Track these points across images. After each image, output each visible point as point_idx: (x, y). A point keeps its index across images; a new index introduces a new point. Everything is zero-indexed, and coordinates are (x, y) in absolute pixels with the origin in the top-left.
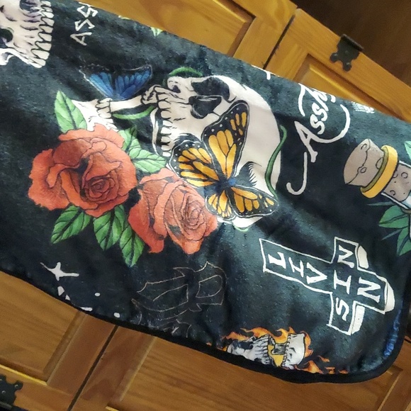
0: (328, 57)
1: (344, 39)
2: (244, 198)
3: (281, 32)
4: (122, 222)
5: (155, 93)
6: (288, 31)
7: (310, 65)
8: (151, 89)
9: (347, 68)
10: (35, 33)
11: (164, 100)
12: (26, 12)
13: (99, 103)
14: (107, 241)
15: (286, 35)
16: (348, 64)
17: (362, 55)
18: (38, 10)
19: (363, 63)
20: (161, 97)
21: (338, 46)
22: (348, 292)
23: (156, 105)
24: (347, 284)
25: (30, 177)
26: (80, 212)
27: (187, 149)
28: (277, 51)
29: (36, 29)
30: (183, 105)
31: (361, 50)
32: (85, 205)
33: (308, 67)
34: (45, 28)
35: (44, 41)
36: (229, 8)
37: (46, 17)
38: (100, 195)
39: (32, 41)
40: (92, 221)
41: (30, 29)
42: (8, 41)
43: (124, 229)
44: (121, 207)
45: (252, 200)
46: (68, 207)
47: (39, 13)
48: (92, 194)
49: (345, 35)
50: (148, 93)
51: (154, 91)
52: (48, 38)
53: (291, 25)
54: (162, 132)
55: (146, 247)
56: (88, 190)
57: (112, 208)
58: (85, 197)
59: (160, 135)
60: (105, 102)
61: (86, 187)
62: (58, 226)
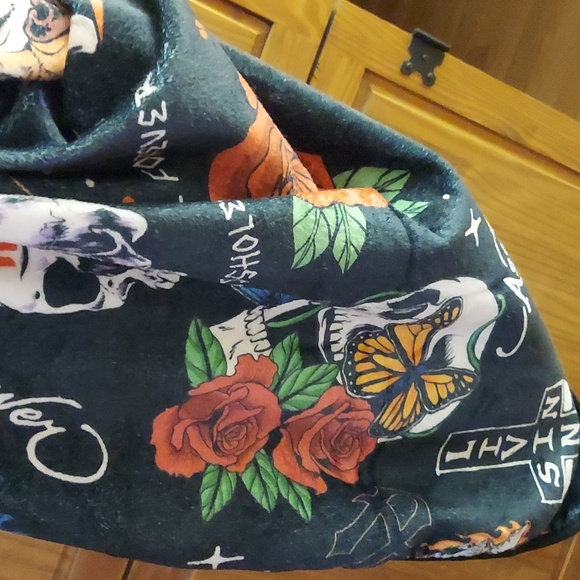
0: (398, 69)
1: (418, 37)
2: (436, 384)
3: (319, 42)
4: (269, 471)
6: (328, 37)
7: (373, 86)
9: (429, 82)
13: (249, 314)
14: (267, 497)
15: (326, 44)
16: (430, 74)
17: (449, 58)
19: (452, 68)
21: (411, 49)
22: (551, 448)
24: (549, 439)
25: (152, 442)
26: (221, 472)
27: (362, 341)
28: (316, 73)
31: (446, 50)
32: (224, 462)
33: (369, 89)
36: (228, 14)
38: (235, 443)
40: (239, 479)
43: (277, 478)
44: (263, 451)
45: (446, 384)
46: (206, 469)
48: (226, 446)
49: (418, 30)
53: (332, 27)
54: (331, 329)
55: (311, 491)
56: (222, 442)
57: (252, 457)
58: (220, 451)
59: (328, 333)
60: (257, 311)
61: (219, 439)
62: (205, 496)
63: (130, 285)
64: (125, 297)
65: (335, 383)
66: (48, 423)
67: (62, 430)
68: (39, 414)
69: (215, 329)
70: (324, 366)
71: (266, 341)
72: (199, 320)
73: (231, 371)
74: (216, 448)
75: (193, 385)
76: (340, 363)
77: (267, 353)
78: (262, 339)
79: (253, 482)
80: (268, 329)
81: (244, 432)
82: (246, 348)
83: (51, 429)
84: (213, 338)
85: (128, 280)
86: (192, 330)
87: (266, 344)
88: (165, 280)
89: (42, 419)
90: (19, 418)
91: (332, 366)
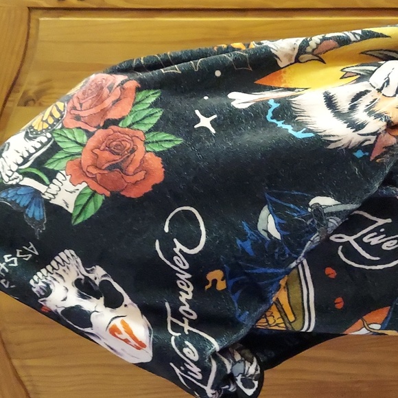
5: (11, 179)
8: (10, 183)
10: (60, 272)
11: (11, 170)
12: (51, 287)
18: (43, 282)
20: (10, 173)
23: (17, 171)
25: (151, 189)
26: (148, 143)
29: (57, 273)
30: (6, 158)
32: (140, 143)
34: (50, 270)
35: (58, 263)
37: (43, 275)
38: (123, 143)
39: (65, 268)
40: (150, 131)
41: (61, 276)
42: (81, 279)
43: (136, 111)
44: (120, 125)
46: (150, 152)
47: (44, 280)
50: (14, 182)
51: (10, 180)
52: (54, 263)
54: (34, 151)
56: (127, 150)
57: (127, 129)
58: (133, 148)
59: (37, 150)
60: (47, 196)
61: (126, 152)
62: (169, 146)
63: (88, 269)
64: (94, 267)
65: (63, 127)
66: (176, 250)
67: (175, 240)
68: (175, 258)
69: (71, 210)
70: (57, 139)
71: (57, 177)
72: (72, 222)
73: (84, 185)
74: (133, 151)
75: (104, 198)
76: (51, 133)
77: (64, 172)
78: (57, 180)
79: (146, 124)
80: (51, 181)
81: (114, 143)
82: (68, 185)
83: (179, 246)
84: (76, 206)
85: (88, 272)
86: (79, 221)
87: (59, 176)
88: (72, 255)
89: (177, 255)
90: (184, 265)
91: (55, 135)
